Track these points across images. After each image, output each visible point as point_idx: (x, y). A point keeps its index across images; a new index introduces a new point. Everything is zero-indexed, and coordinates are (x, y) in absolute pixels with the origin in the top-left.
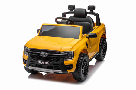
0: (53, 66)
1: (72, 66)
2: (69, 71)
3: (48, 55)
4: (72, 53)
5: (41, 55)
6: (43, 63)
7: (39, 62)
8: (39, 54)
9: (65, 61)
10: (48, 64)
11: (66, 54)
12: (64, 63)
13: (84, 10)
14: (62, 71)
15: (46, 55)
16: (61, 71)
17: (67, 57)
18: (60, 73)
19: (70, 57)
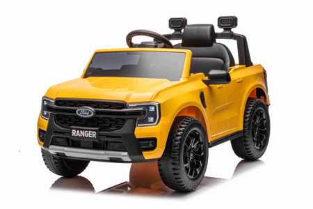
0: (107, 142)
1: (154, 140)
2: (148, 155)
3: (97, 113)
4: (155, 107)
5: (79, 112)
6: (83, 134)
7: (74, 133)
8: (74, 111)
9: (137, 128)
10: (94, 135)
11: (141, 109)
12: (135, 133)
13: (209, 27)
14: (130, 155)
15: (90, 113)
16: (126, 153)
17: (142, 117)
18: (124, 159)
19: (151, 119)
